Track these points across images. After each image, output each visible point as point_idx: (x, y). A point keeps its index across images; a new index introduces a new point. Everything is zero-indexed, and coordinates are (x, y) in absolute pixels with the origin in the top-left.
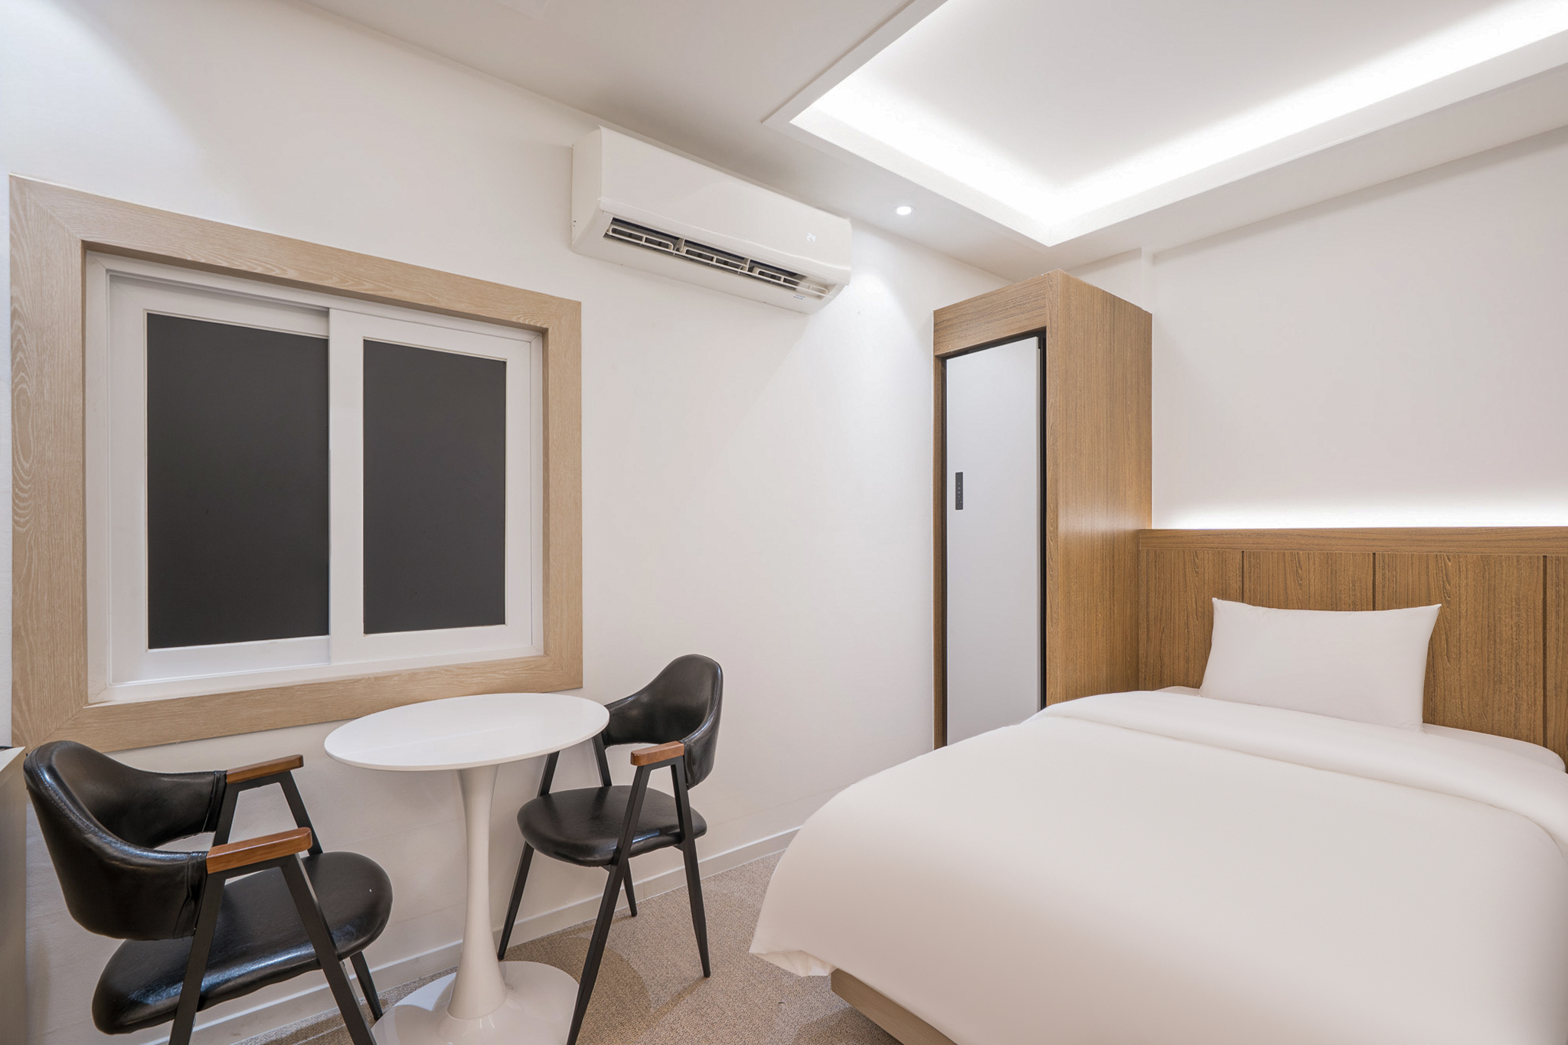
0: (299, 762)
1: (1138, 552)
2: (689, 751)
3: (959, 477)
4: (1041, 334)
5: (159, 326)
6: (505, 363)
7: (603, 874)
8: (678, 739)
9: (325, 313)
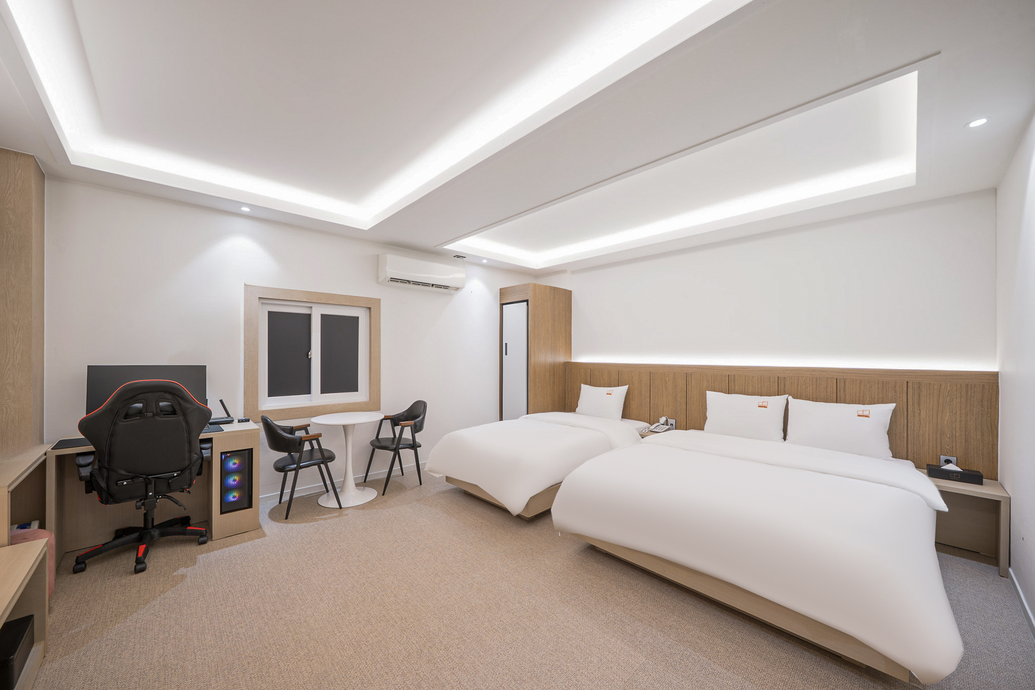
0: (309, 425)
1: (565, 369)
2: (415, 423)
3: (506, 344)
4: (527, 301)
5: (270, 314)
6: (358, 317)
7: (392, 453)
8: (412, 420)
9: (311, 307)
